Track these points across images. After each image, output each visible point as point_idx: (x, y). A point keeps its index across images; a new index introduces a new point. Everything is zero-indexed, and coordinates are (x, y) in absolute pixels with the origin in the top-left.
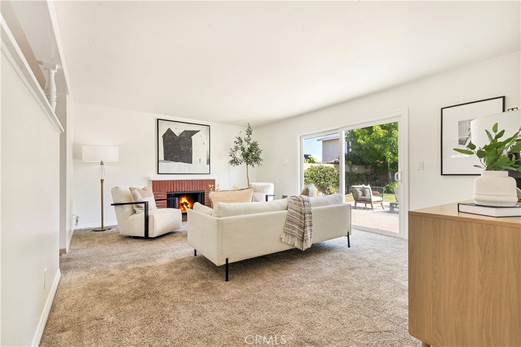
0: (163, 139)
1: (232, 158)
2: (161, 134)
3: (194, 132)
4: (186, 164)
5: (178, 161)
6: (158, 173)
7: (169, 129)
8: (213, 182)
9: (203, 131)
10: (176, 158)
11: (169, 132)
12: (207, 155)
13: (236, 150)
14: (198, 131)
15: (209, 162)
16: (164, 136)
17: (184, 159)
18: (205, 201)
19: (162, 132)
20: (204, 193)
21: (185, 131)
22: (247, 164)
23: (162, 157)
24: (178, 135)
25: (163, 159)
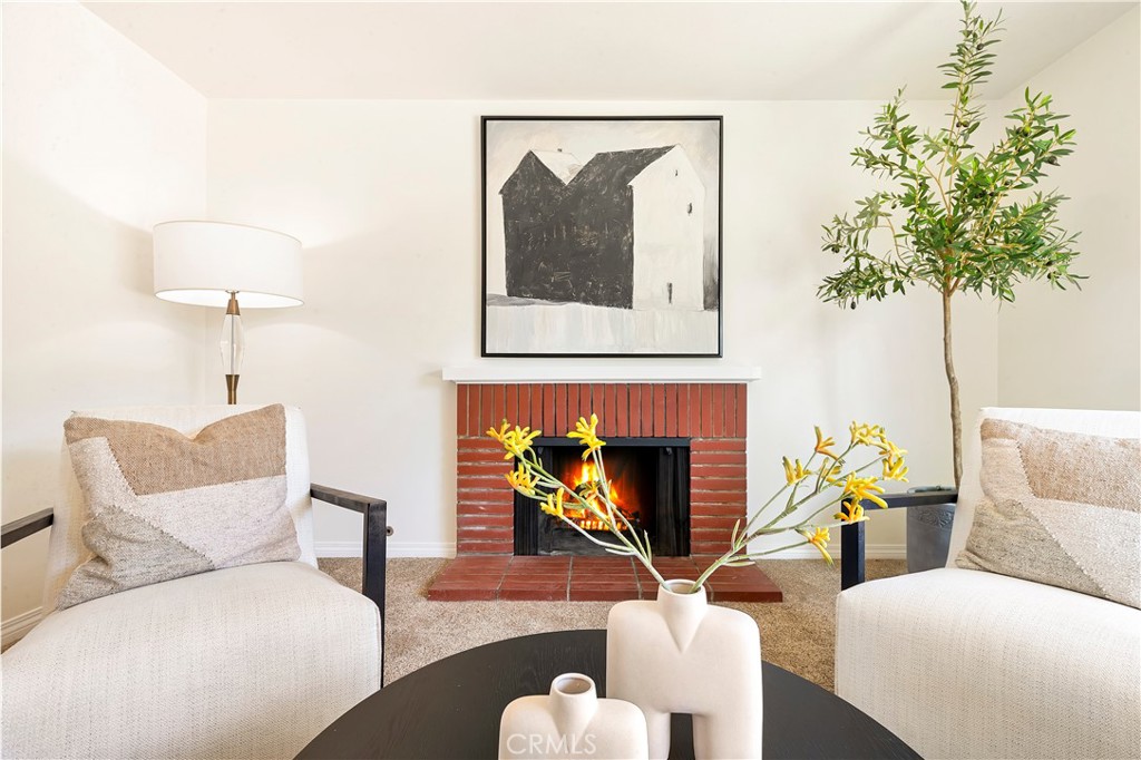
0: (505, 203)
1: (838, 265)
2: (497, 180)
3: (639, 160)
4: (604, 309)
5: (567, 298)
6: (484, 354)
7: (530, 155)
8: (735, 394)
9: (687, 145)
10: (559, 285)
11: (532, 168)
12: (707, 264)
13: (869, 225)
14: (660, 152)
15: (714, 296)
16: (508, 190)
17: (595, 286)
18: (693, 491)
19: (503, 169)
20: (687, 450)
21: (601, 158)
22: (947, 292)
23: (498, 283)
24: (566, 177)
25: (504, 292)
